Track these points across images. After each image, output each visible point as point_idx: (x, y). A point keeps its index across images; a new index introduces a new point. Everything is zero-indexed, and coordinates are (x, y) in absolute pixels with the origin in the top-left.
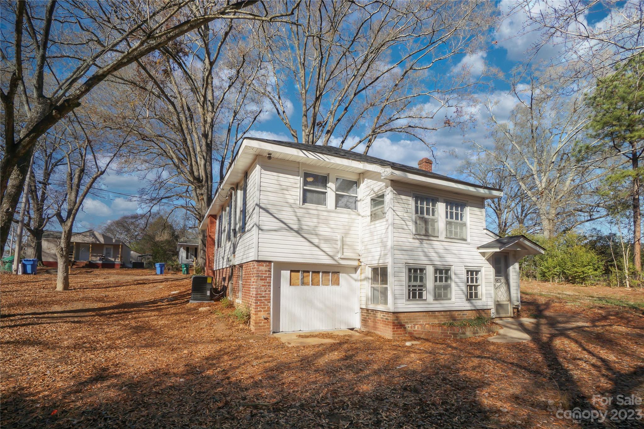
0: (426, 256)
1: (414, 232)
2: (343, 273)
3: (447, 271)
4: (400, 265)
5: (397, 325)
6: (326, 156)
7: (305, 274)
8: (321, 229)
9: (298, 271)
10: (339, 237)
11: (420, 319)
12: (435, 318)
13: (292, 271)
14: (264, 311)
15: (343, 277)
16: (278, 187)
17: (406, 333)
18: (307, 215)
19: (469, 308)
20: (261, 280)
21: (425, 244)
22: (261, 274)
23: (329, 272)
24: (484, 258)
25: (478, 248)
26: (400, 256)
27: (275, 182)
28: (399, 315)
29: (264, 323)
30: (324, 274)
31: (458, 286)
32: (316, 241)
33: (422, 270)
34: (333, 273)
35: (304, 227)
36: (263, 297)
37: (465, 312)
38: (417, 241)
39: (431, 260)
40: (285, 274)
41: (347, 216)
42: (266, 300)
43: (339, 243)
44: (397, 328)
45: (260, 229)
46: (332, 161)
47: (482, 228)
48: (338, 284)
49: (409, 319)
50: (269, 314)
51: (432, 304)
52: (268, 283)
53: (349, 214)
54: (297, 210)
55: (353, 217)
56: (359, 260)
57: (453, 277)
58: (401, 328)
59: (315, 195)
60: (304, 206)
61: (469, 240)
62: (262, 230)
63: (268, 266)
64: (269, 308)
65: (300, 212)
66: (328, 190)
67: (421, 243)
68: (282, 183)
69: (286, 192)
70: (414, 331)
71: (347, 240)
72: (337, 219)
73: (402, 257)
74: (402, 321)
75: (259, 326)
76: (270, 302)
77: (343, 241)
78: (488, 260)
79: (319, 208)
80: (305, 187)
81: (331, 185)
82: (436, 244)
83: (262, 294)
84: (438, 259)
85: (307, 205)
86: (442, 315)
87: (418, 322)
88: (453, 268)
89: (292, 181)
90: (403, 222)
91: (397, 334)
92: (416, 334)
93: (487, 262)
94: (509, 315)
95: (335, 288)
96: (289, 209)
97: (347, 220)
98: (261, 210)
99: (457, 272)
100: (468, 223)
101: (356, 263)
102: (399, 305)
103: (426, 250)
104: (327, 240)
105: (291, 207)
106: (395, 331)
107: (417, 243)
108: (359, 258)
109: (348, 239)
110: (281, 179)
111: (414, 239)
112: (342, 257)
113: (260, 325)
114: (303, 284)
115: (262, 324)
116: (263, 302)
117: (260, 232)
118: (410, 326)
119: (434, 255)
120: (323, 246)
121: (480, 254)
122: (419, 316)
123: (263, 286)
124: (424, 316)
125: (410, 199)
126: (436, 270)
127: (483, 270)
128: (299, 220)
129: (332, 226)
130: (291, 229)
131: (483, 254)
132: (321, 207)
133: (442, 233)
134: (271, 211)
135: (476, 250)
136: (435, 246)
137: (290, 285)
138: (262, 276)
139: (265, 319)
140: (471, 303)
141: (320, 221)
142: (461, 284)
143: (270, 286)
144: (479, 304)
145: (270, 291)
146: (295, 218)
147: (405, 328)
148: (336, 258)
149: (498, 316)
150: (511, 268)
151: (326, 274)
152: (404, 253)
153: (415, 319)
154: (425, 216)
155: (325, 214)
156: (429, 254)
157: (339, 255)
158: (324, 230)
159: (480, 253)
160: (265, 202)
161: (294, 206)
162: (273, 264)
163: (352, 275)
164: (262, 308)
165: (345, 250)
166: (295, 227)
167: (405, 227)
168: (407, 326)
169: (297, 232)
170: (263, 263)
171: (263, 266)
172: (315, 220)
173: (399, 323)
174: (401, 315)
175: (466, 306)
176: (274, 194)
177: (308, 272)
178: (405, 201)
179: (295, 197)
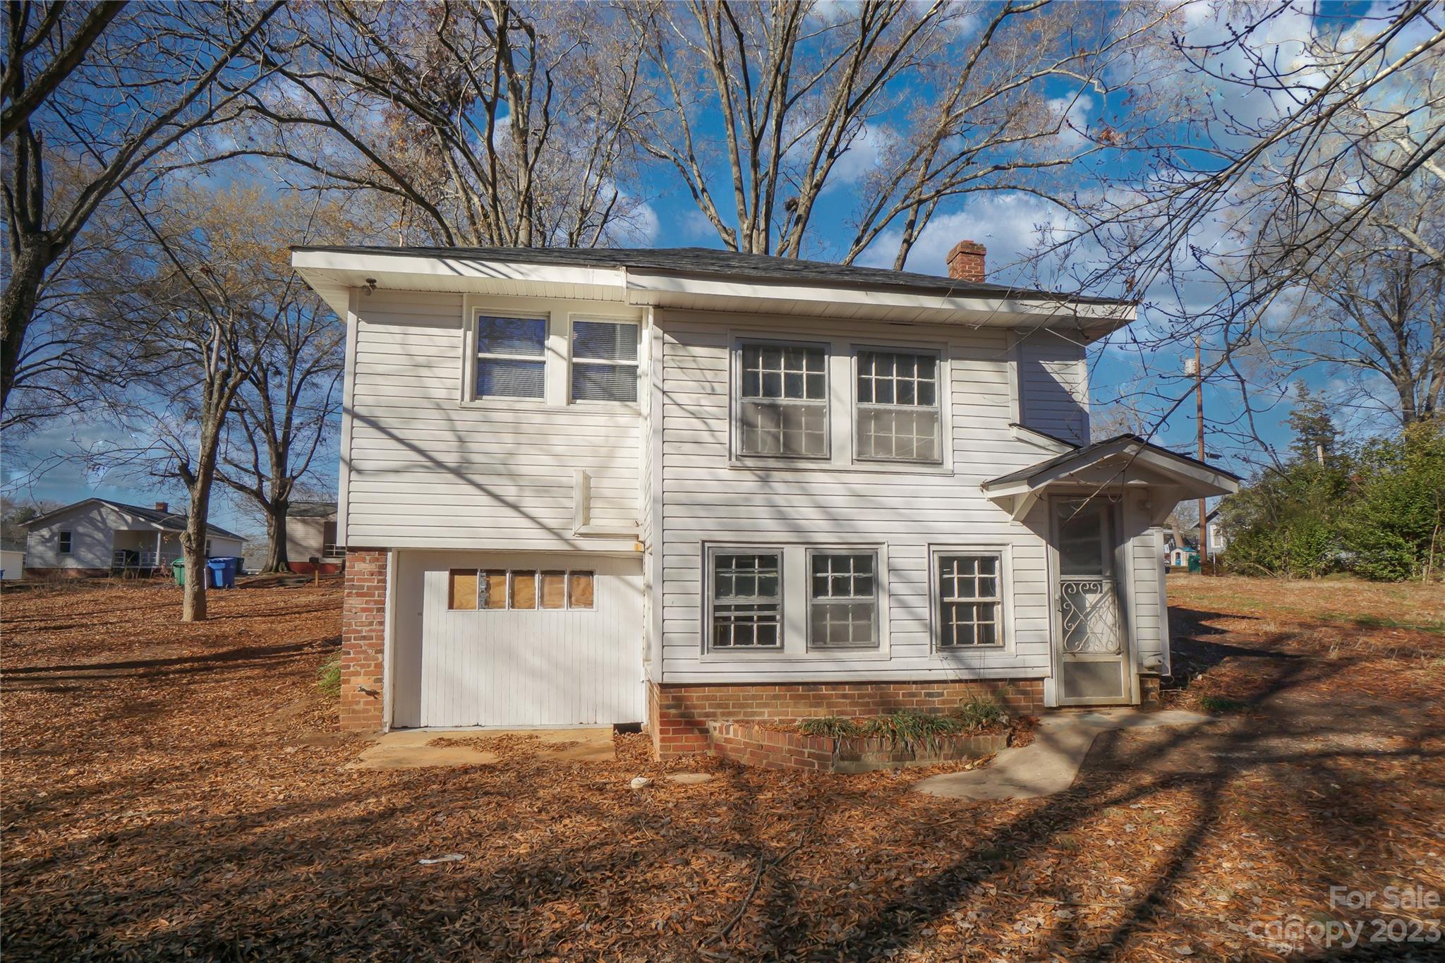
0: (782, 517)
1: (737, 447)
2: (600, 574)
3: (865, 562)
4: (685, 548)
5: (679, 723)
6: (513, 265)
7: (494, 579)
8: (523, 459)
9: (473, 572)
10: (576, 478)
11: (758, 706)
12: (818, 705)
13: (454, 573)
14: (366, 674)
15: (602, 585)
16: (404, 360)
17: (709, 747)
18: (485, 427)
19: (952, 676)
20: (358, 595)
21: (781, 484)
22: (359, 580)
23: (563, 573)
24: (1011, 517)
25: (986, 486)
26: (680, 520)
27: (398, 349)
28: (683, 692)
29: (367, 703)
30: (548, 579)
31: (904, 606)
32: (509, 492)
33: (770, 561)
34: (573, 573)
35: (476, 458)
36: (364, 638)
37: (936, 689)
38: (748, 475)
39: (798, 531)
40: (437, 580)
41: (602, 420)
42: (371, 646)
43: (577, 495)
44: (675, 732)
45: (352, 468)
46: (534, 277)
47: (1004, 424)
48: (590, 604)
49: (719, 706)
50: (380, 680)
51: (798, 661)
52: (376, 602)
53: (612, 415)
54: (454, 415)
55: (623, 420)
56: (637, 537)
57: (884, 575)
58: (691, 731)
59: (516, 371)
60: (478, 403)
61: (948, 465)
62: (359, 472)
63: (377, 560)
64: (380, 666)
65: (465, 420)
66: (548, 356)
67: (765, 480)
68: (414, 350)
69: (424, 372)
70: (727, 740)
71: (605, 486)
72: (573, 430)
73: (691, 523)
74: (696, 711)
75: (354, 711)
76: (382, 651)
77: (587, 487)
78: (1028, 521)
79: (518, 406)
80: (481, 355)
81: (558, 344)
82: (820, 481)
83: (360, 632)
84: (825, 525)
85: (487, 401)
86: (844, 696)
87: (753, 714)
88: (883, 551)
89: (445, 341)
90: (697, 424)
91: (676, 748)
92: (733, 750)
93: (1025, 529)
94: (1123, 698)
95: (580, 613)
96: (436, 414)
97: (603, 431)
98: (357, 423)
99: (898, 563)
100: (947, 411)
101: (628, 546)
102: (682, 665)
103: (779, 500)
104: (544, 488)
105: (439, 407)
106: (670, 740)
107: (748, 482)
108: (635, 531)
109: (606, 483)
110: (412, 340)
111: (734, 468)
112: (583, 530)
113: (356, 707)
114: (487, 603)
115: (361, 706)
116: (365, 652)
117: (354, 476)
118: (717, 725)
119: (811, 513)
120: (532, 504)
121: (993, 505)
122: (754, 697)
123: (364, 610)
124: (775, 697)
125: (725, 353)
126: (819, 562)
127: (1007, 555)
128: (461, 440)
129: (559, 450)
130: (440, 465)
131: (1006, 503)
132: (529, 403)
133: (842, 448)
134: (384, 423)
135: (977, 492)
136: (815, 488)
137: (451, 606)
138: (362, 587)
139: (369, 693)
140: (958, 659)
141: (523, 439)
142: (913, 601)
143: (382, 610)
144: (992, 662)
145: (382, 623)
146: (449, 436)
147: (707, 731)
148: (569, 534)
149: (1072, 700)
150: (1130, 547)
151: (555, 579)
152: (700, 512)
153: (742, 706)
154: (783, 400)
155: (539, 418)
156: (792, 512)
157: (578, 527)
158: (533, 464)
159: (992, 499)
160: (370, 400)
161: (446, 405)
162: (390, 554)
163: (630, 578)
164: (362, 666)
165: (594, 512)
166: (451, 459)
167: (706, 437)
168: (711, 724)
169: (458, 472)
170: (363, 554)
171: (364, 560)
172: (509, 438)
173: (682, 715)
174: (695, 694)
175: (940, 667)
176: (392, 381)
177: (502, 573)
178: (705, 363)
179: (449, 383)
